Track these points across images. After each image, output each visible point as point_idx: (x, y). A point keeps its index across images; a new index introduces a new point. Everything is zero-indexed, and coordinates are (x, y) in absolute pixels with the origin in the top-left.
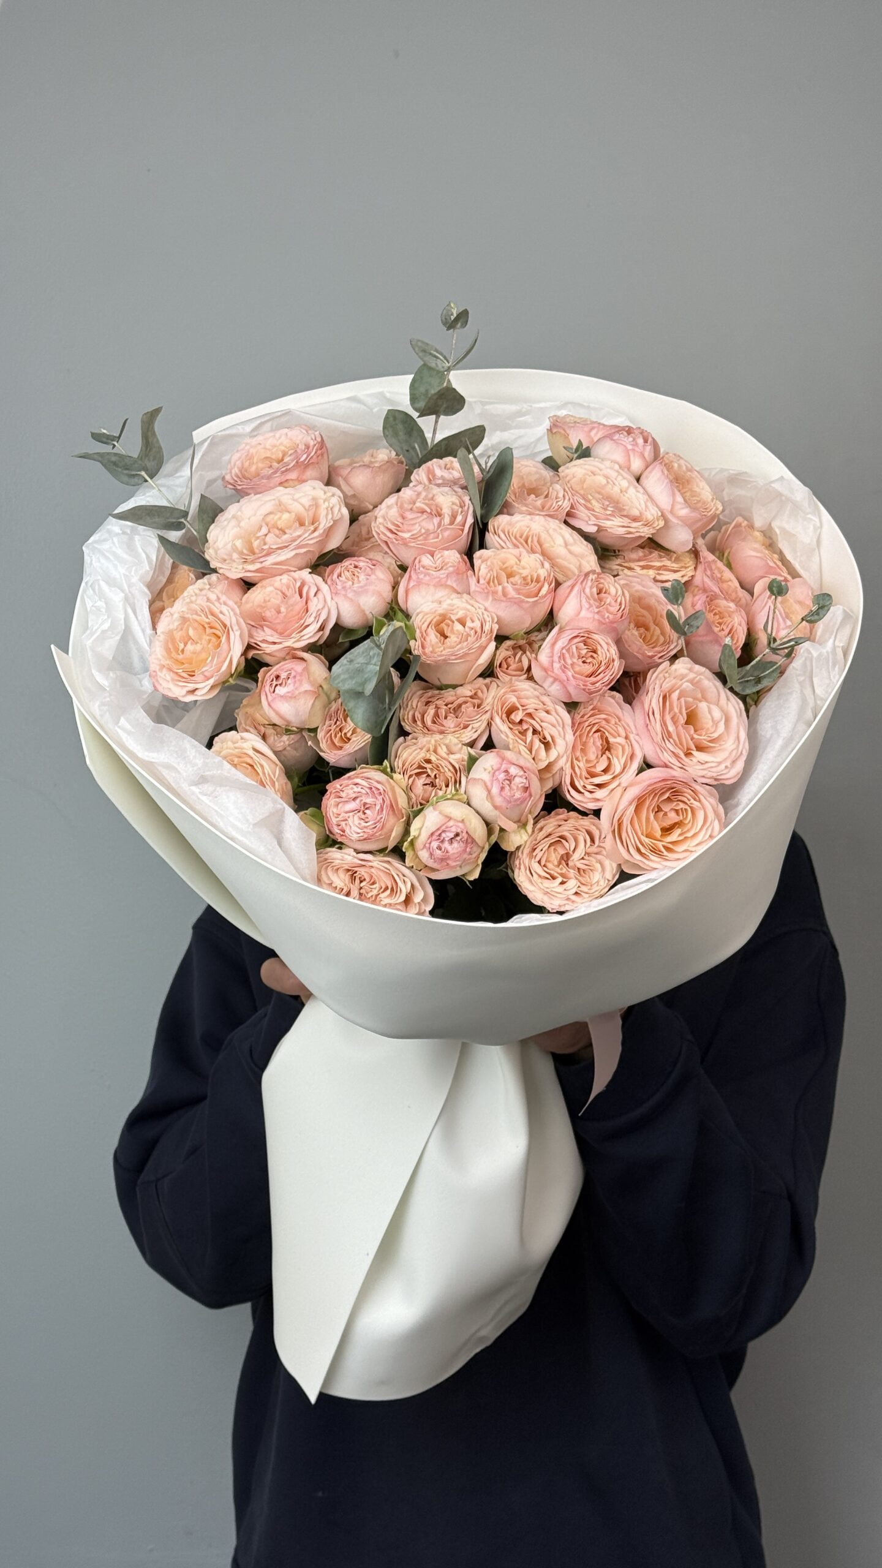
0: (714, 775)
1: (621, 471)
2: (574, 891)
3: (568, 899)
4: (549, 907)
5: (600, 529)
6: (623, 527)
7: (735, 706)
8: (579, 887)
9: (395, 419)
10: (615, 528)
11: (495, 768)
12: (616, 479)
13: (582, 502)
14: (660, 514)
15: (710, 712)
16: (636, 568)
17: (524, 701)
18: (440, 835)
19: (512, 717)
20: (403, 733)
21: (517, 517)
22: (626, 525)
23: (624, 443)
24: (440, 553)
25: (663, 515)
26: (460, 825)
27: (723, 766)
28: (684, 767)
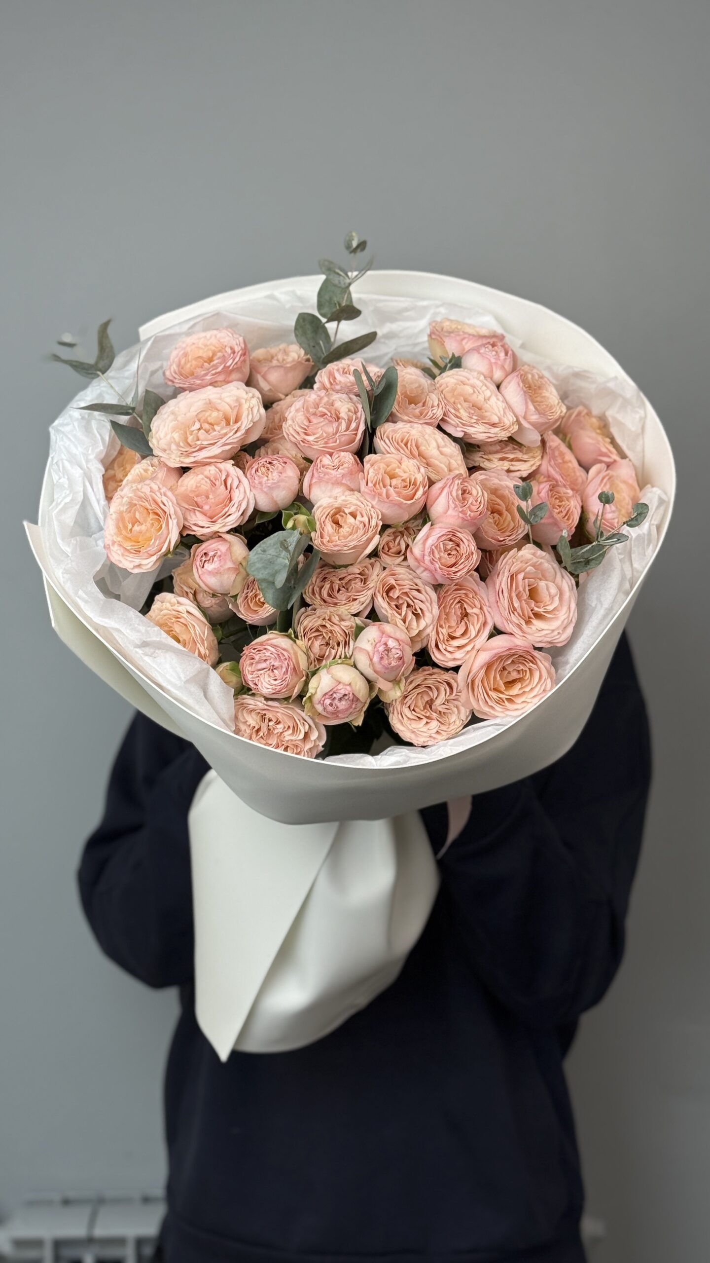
0: (549, 640)
1: (485, 381)
2: (435, 731)
3: (431, 737)
4: (414, 742)
5: (466, 434)
6: (485, 432)
7: (567, 582)
8: (440, 727)
9: (304, 320)
10: (479, 433)
11: (376, 641)
12: (480, 389)
13: (453, 411)
14: (515, 420)
15: (548, 589)
16: (494, 459)
17: (401, 582)
18: (332, 695)
19: (391, 594)
20: (304, 604)
21: (400, 425)
22: (487, 431)
23: (488, 357)
24: (337, 453)
25: (518, 421)
26: (348, 688)
27: (556, 633)
28: (525, 635)
